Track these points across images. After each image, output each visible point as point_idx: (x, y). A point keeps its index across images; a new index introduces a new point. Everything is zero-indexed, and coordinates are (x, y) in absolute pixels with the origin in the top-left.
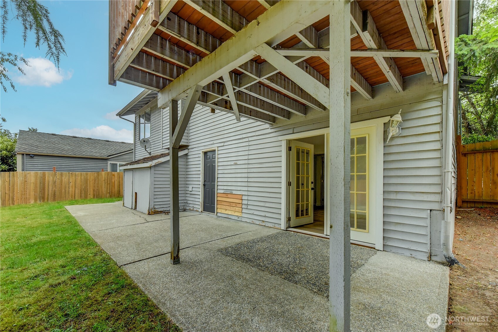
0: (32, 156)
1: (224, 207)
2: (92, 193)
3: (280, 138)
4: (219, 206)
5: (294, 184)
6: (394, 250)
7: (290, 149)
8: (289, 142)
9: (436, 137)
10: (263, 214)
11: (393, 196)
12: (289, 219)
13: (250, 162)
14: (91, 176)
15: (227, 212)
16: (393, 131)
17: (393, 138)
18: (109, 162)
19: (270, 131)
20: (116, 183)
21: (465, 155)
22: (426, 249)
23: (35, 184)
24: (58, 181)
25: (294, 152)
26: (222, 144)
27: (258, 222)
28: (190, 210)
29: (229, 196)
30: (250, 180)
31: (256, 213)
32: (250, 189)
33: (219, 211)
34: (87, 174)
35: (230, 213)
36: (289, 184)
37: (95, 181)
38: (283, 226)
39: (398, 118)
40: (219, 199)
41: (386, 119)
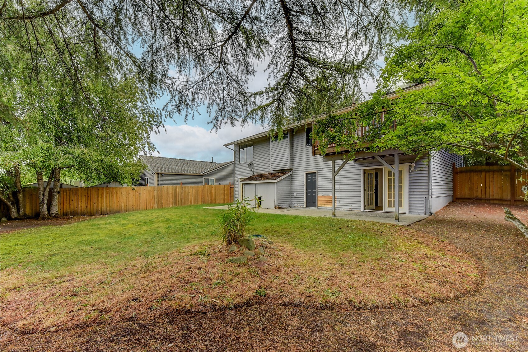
0: (162, 175)
1: (323, 203)
2: (201, 200)
3: (360, 168)
4: (319, 203)
5: (367, 190)
6: (413, 213)
7: (365, 173)
8: (364, 170)
9: (427, 172)
10: (350, 205)
11: (412, 193)
12: (365, 206)
13: (341, 179)
14: (200, 188)
15: (325, 206)
16: (412, 169)
17: (412, 171)
18: (204, 178)
19: (353, 164)
20: (214, 193)
21: (457, 173)
22: (424, 211)
23: (172, 194)
24: (183, 192)
25: (367, 174)
26: (321, 169)
27: (347, 209)
28: (295, 207)
29: (327, 197)
30: (341, 188)
31: (345, 205)
32: (341, 193)
33: (319, 205)
34: (198, 187)
35: (328, 206)
36: (365, 190)
37: (202, 191)
38: (362, 209)
39: (414, 164)
40: (319, 199)
41: (410, 164)
